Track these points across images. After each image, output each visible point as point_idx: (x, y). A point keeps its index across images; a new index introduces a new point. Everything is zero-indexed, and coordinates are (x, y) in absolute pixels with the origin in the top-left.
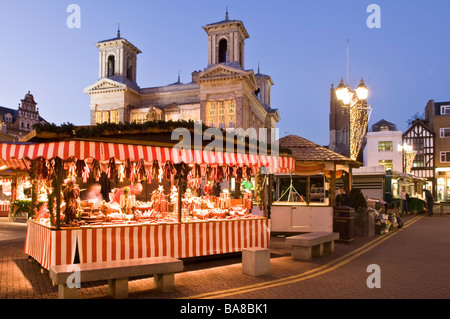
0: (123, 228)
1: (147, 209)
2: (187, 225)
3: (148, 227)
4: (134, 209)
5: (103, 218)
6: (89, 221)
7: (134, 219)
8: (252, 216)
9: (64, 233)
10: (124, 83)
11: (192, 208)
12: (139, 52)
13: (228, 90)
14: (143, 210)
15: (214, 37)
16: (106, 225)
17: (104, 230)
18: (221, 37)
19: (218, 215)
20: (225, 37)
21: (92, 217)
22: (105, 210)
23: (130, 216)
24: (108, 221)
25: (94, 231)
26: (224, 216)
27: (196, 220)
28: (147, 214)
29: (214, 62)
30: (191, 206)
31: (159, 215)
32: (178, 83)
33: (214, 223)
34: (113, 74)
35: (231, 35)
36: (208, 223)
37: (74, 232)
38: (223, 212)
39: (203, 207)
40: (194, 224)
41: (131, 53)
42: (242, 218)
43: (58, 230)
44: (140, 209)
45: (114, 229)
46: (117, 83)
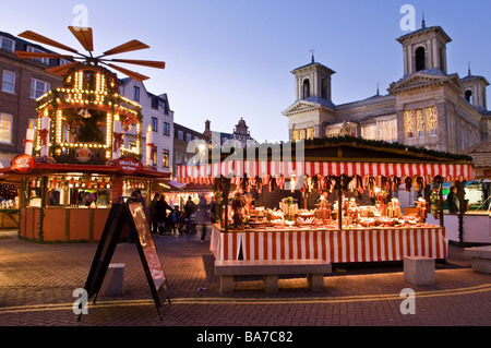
0: (282, 233)
1: (309, 217)
2: (347, 232)
3: (307, 232)
4: (297, 216)
5: (266, 223)
6: (253, 226)
7: (297, 225)
8: (426, 225)
9: (230, 235)
10: (319, 102)
11: (356, 216)
12: (333, 72)
13: (428, 98)
14: (305, 217)
15: (409, 47)
16: (269, 229)
17: (266, 234)
18: (417, 46)
19: (385, 223)
20: (422, 45)
21: (257, 222)
22: (270, 217)
23: (293, 222)
24: (272, 226)
25: (256, 234)
26: (392, 224)
27: (360, 227)
28: (309, 221)
29: (411, 72)
30: (355, 215)
31: (320, 222)
32: (378, 96)
33: (378, 231)
34: (309, 95)
35: (429, 42)
36: (371, 231)
37: (239, 235)
38: (392, 220)
39: (370, 215)
40: (355, 231)
41: (325, 74)
42: (413, 227)
43: (226, 232)
44: (302, 217)
45: (274, 233)
46: (312, 104)
